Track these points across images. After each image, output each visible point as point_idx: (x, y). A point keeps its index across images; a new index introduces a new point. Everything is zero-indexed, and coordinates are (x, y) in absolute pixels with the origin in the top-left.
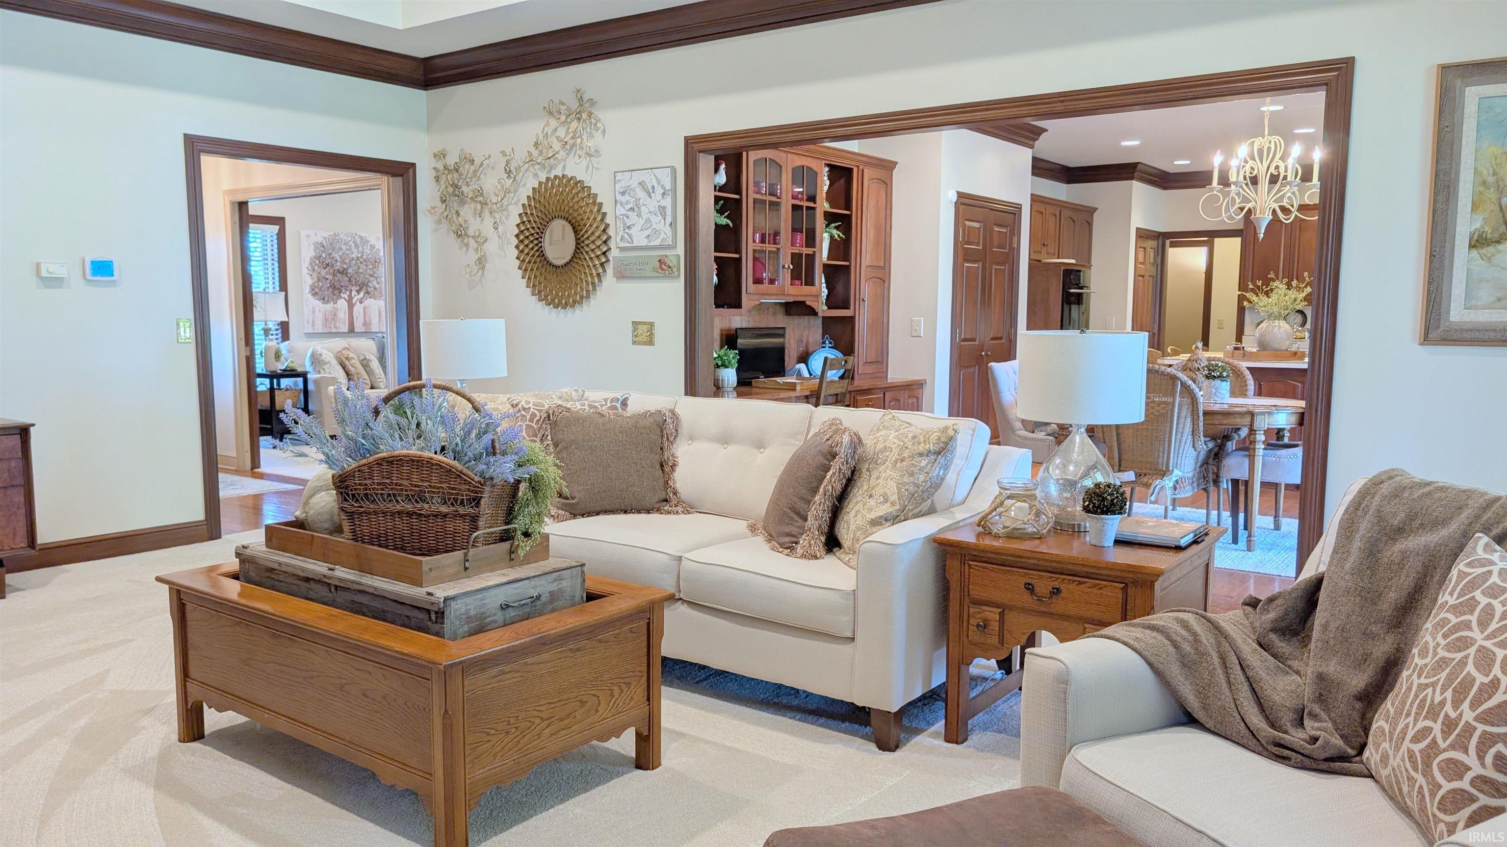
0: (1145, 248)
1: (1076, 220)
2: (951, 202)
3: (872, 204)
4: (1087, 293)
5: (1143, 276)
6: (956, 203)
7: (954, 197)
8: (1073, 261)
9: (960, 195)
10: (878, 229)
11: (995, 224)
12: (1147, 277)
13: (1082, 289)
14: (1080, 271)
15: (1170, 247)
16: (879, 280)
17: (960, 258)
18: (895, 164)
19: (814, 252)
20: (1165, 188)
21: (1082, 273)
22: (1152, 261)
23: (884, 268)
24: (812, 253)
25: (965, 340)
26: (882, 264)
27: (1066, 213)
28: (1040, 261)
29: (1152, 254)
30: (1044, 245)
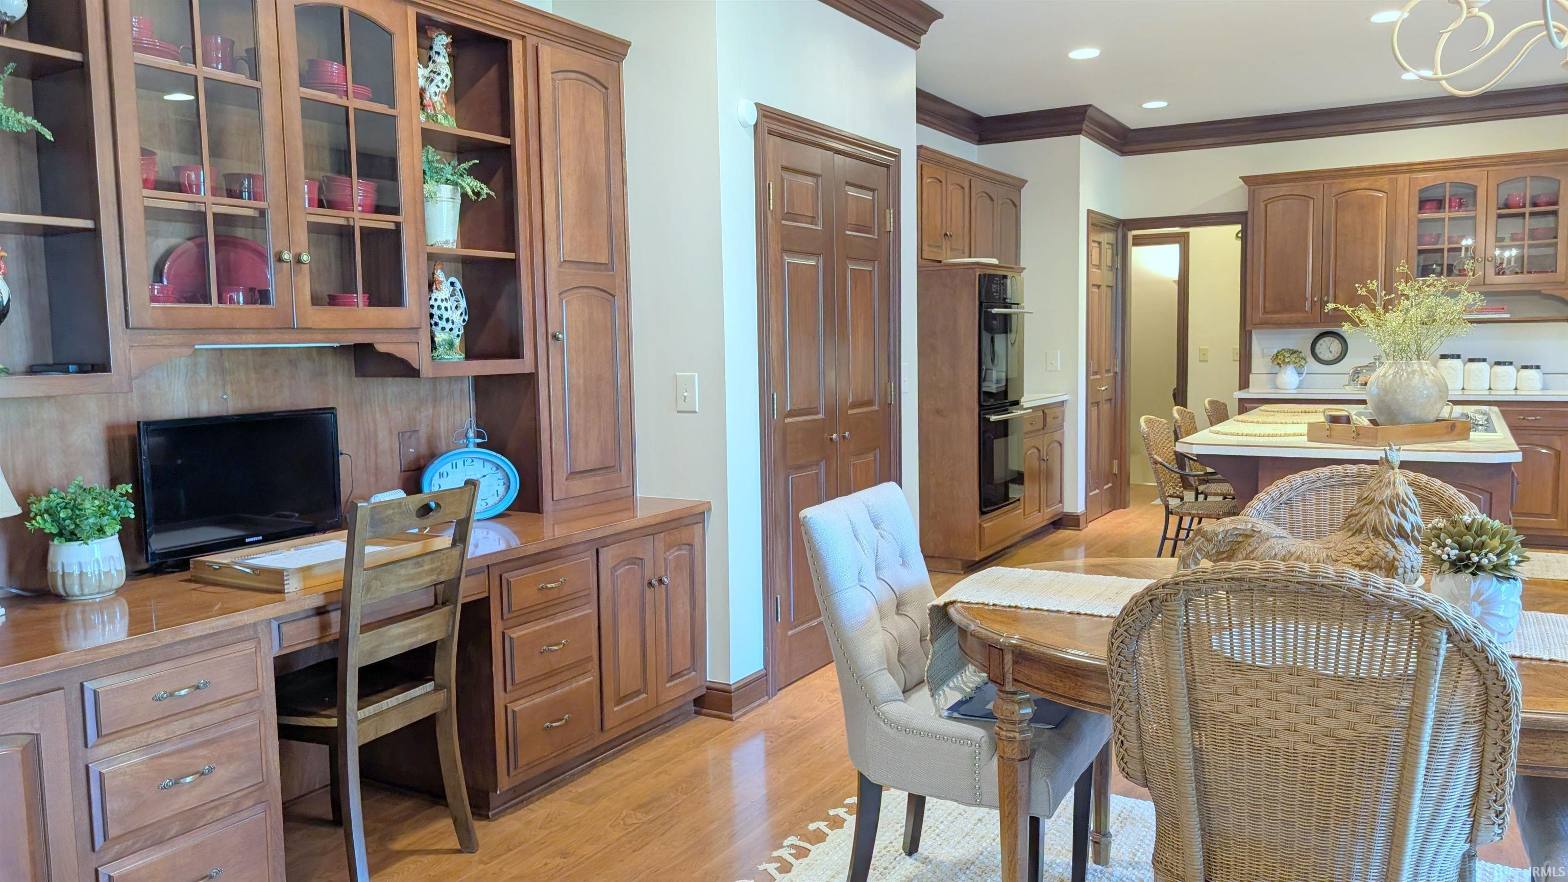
0: (1099, 243)
1: (995, 198)
2: (744, 125)
3: (567, 126)
4: (1017, 314)
5: (1099, 287)
6: (756, 126)
7: (752, 117)
8: (995, 261)
9: (766, 114)
10: (588, 182)
11: (847, 183)
12: (1104, 288)
13: (1010, 308)
14: (1005, 277)
15: (1134, 244)
16: (598, 293)
17: (774, 247)
18: (626, 45)
19: (398, 224)
20: (1123, 153)
21: (1009, 281)
22: (1109, 264)
23: (608, 267)
24: (392, 226)
25: (791, 414)
26: (603, 258)
27: (979, 186)
28: (940, 262)
29: (1109, 252)
30: (946, 235)
